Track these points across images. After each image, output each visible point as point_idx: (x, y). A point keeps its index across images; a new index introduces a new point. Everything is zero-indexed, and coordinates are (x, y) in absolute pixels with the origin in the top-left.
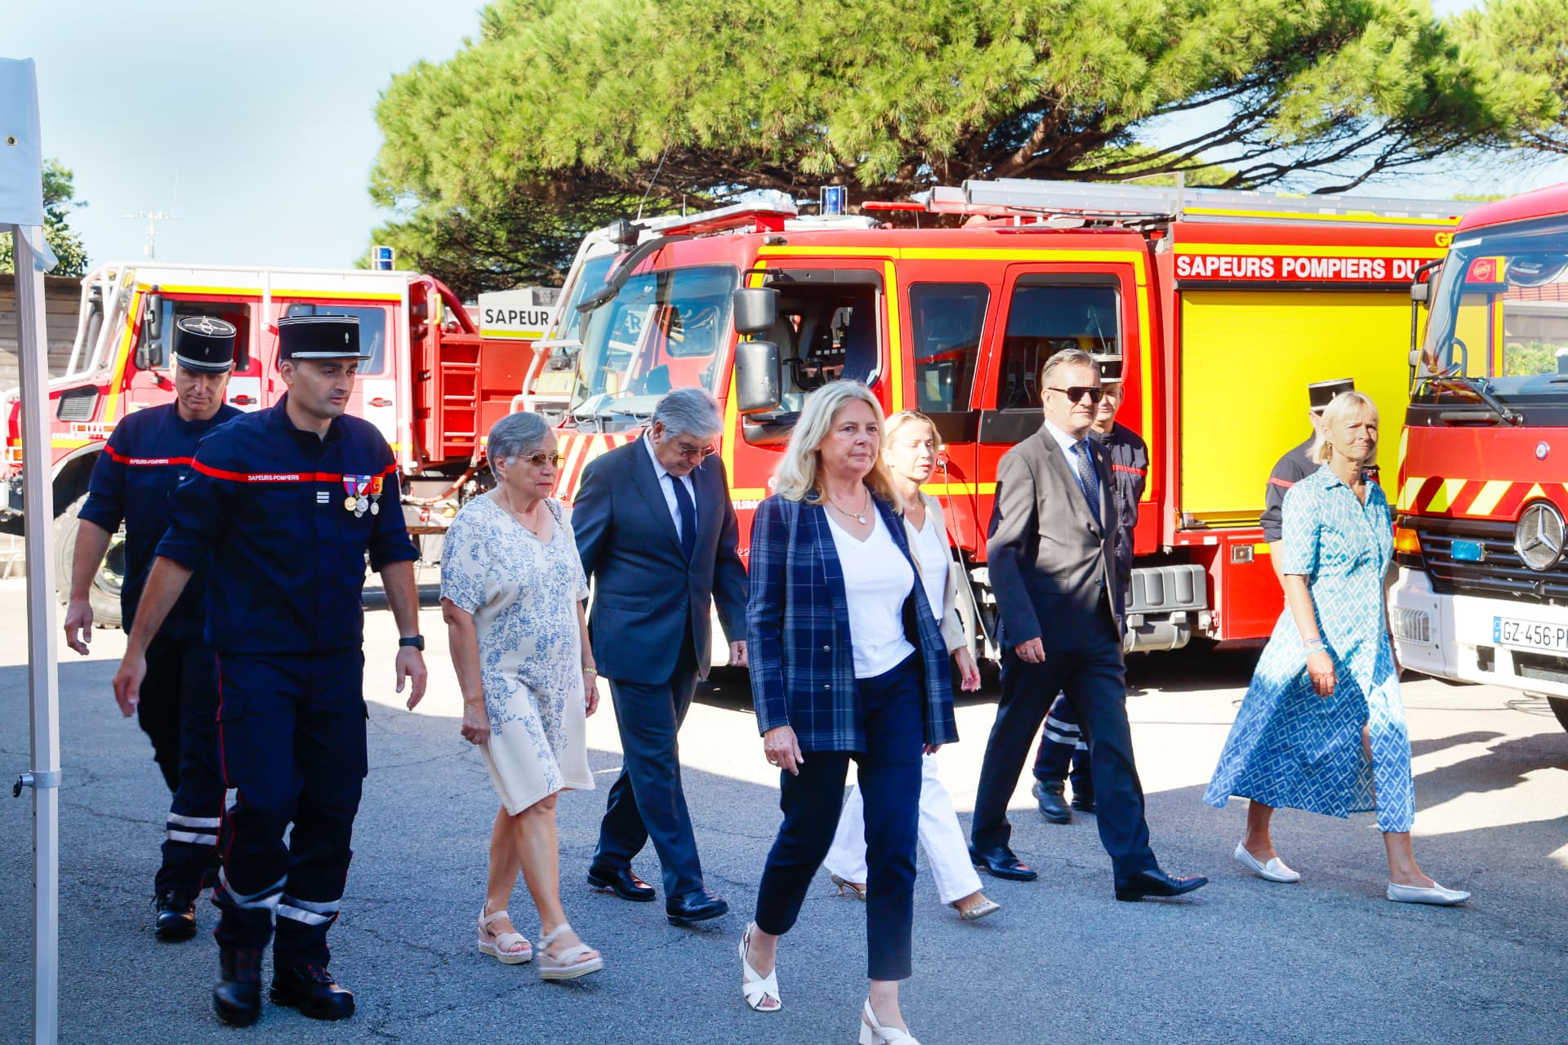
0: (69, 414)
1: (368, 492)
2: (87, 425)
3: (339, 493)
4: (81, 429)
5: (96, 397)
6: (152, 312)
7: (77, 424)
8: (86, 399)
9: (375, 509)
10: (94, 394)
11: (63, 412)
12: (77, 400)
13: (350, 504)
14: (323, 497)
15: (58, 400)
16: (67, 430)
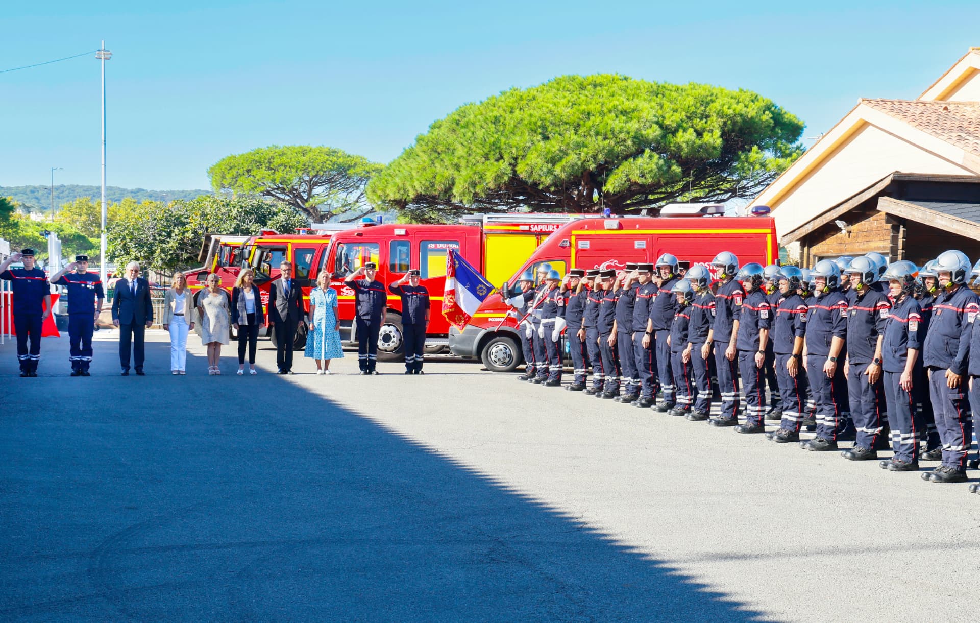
1: (92, 284)
3: (86, 285)
6: (219, 249)
9: (93, 287)
13: (88, 286)
14: (83, 286)
15: (196, 276)
16: (199, 283)
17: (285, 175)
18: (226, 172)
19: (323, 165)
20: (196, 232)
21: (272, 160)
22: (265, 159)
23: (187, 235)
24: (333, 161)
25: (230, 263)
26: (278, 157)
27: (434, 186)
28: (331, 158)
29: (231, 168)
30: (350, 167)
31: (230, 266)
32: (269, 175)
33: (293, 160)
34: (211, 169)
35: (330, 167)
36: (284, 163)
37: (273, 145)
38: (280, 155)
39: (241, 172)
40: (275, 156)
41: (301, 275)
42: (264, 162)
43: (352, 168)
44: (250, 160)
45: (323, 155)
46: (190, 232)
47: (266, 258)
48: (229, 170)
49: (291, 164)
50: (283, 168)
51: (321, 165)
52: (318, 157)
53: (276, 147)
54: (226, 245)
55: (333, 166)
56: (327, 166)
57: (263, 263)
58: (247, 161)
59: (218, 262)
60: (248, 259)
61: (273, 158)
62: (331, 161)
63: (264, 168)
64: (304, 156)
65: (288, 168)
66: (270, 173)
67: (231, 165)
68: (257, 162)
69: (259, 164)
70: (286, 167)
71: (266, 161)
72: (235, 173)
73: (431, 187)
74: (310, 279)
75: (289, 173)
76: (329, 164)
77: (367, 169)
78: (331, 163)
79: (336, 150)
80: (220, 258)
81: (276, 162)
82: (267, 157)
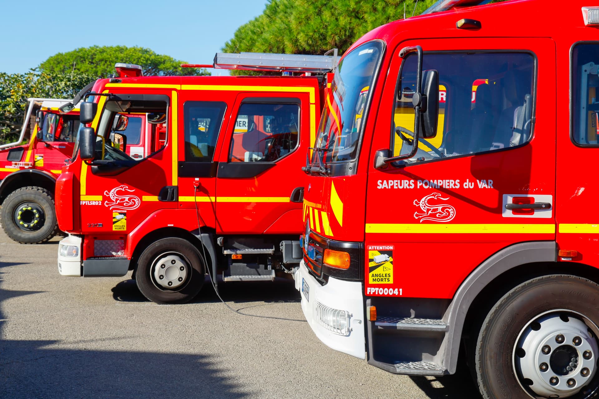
0: (12, 158)
2: (18, 163)
4: (16, 164)
5: (22, 152)
6: (39, 118)
7: (14, 162)
8: (19, 152)
10: (22, 150)
11: (10, 157)
12: (15, 152)
15: (8, 153)
16: (11, 165)
17: (106, 68)
18: (54, 66)
19: (138, 61)
20: (19, 106)
21: (94, 56)
22: (88, 55)
23: (8, 108)
24: (147, 58)
25: (55, 136)
26: (99, 54)
27: (325, 39)
28: (144, 55)
29: (59, 63)
30: (160, 63)
31: (55, 140)
32: (92, 68)
33: (112, 56)
34: (42, 64)
35: (144, 62)
36: (104, 58)
37: (95, 46)
38: (101, 52)
39: (67, 65)
40: (96, 53)
41: (196, 154)
42: (87, 58)
43: (162, 64)
44: (75, 56)
45: (137, 53)
46: (11, 105)
47: (119, 126)
48: (57, 64)
49: (111, 59)
50: (103, 62)
51: (136, 60)
52: (134, 54)
53: (97, 47)
54: (49, 111)
55: (147, 61)
56: (142, 61)
57: (112, 134)
58: (73, 57)
59: (38, 134)
60: (90, 121)
61: (95, 55)
62: (145, 58)
63: (87, 62)
64: (121, 53)
65: (108, 63)
66: (93, 67)
67: (59, 60)
68: (81, 57)
69: (82, 59)
70: (106, 61)
71: (89, 57)
72: (62, 66)
73: (321, 40)
74: (216, 163)
75: (109, 67)
76: (143, 60)
77: (174, 65)
78: (144, 59)
79: (148, 50)
80: (41, 129)
81: (98, 57)
82: (90, 54)
